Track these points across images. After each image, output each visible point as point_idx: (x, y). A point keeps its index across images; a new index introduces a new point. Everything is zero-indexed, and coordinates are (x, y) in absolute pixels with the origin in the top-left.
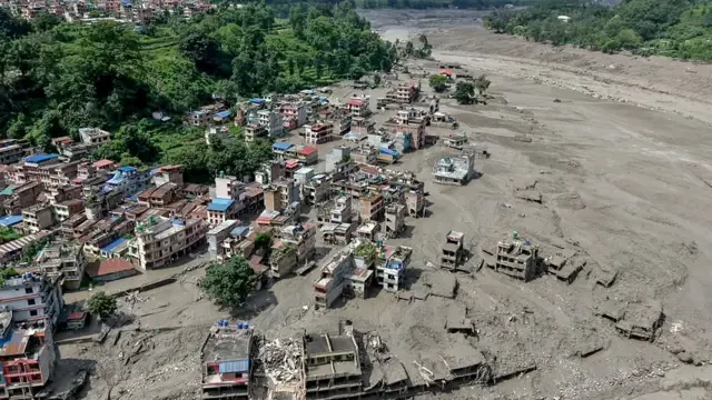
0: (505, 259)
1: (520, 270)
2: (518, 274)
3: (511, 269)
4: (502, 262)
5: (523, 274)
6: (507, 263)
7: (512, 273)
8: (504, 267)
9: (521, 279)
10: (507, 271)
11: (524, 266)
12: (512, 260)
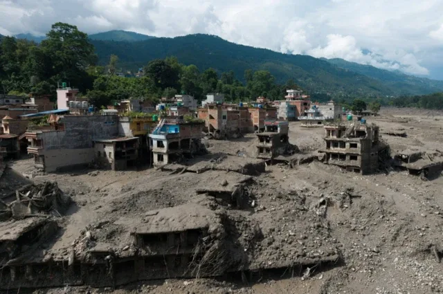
0: (335, 144)
1: (354, 157)
2: (353, 163)
3: (343, 157)
4: (333, 150)
5: (358, 163)
6: (338, 150)
7: (345, 163)
8: (335, 156)
9: (357, 170)
10: (338, 162)
11: (358, 150)
12: (343, 144)
